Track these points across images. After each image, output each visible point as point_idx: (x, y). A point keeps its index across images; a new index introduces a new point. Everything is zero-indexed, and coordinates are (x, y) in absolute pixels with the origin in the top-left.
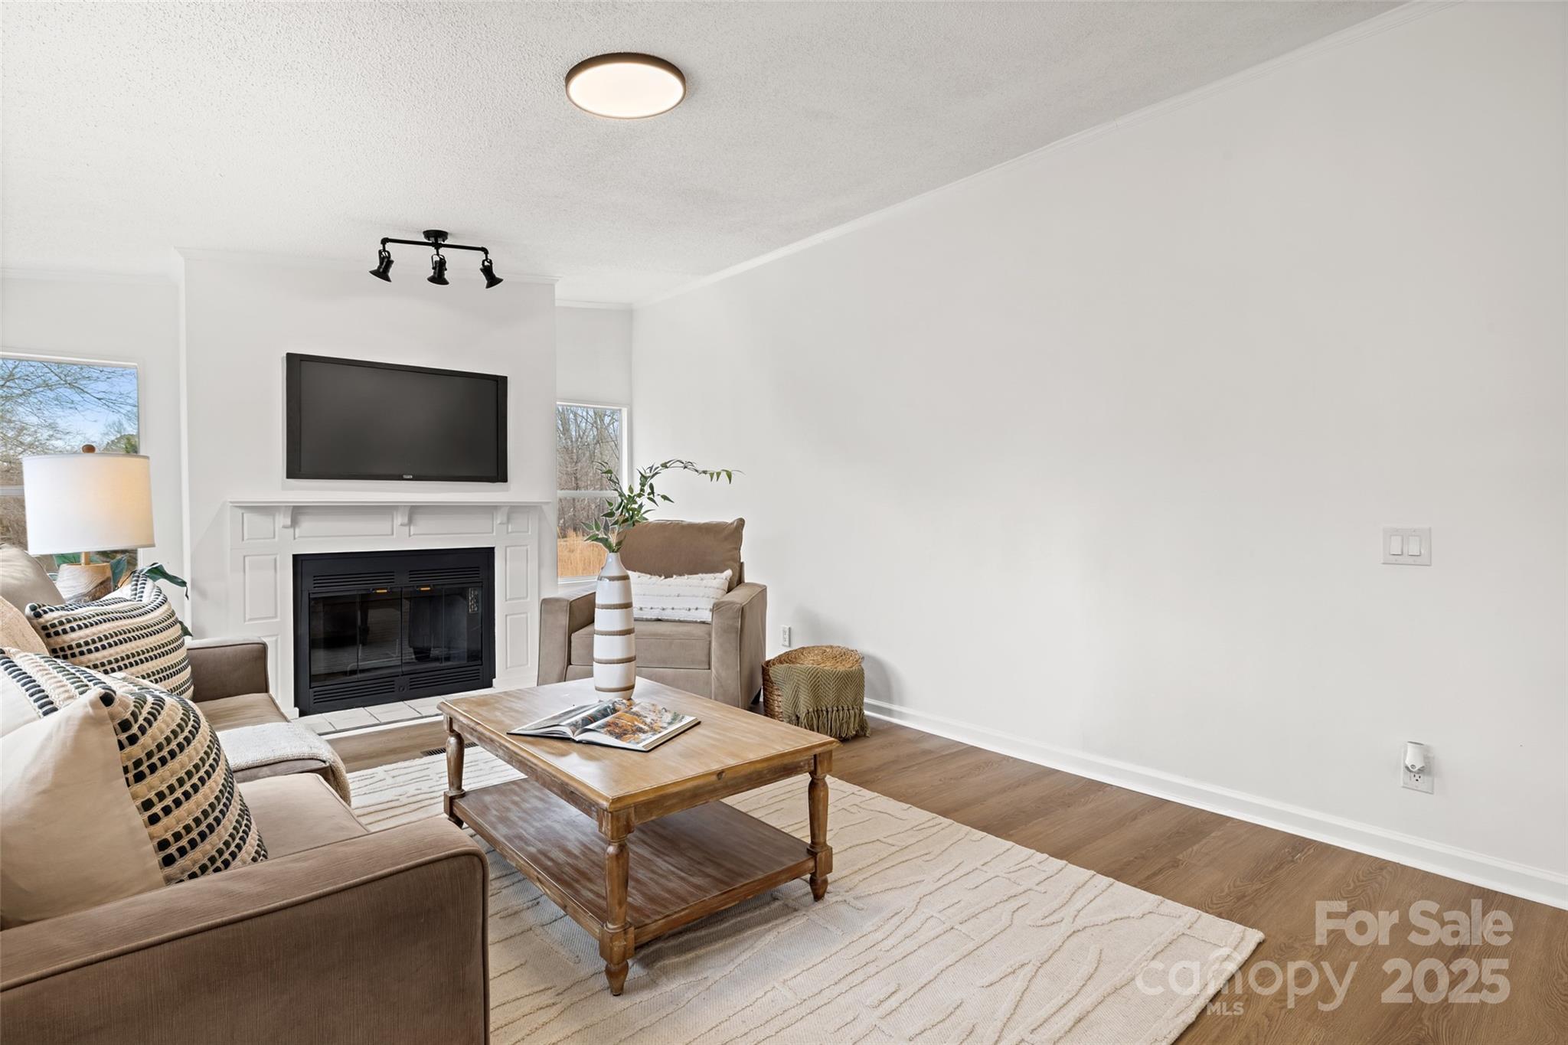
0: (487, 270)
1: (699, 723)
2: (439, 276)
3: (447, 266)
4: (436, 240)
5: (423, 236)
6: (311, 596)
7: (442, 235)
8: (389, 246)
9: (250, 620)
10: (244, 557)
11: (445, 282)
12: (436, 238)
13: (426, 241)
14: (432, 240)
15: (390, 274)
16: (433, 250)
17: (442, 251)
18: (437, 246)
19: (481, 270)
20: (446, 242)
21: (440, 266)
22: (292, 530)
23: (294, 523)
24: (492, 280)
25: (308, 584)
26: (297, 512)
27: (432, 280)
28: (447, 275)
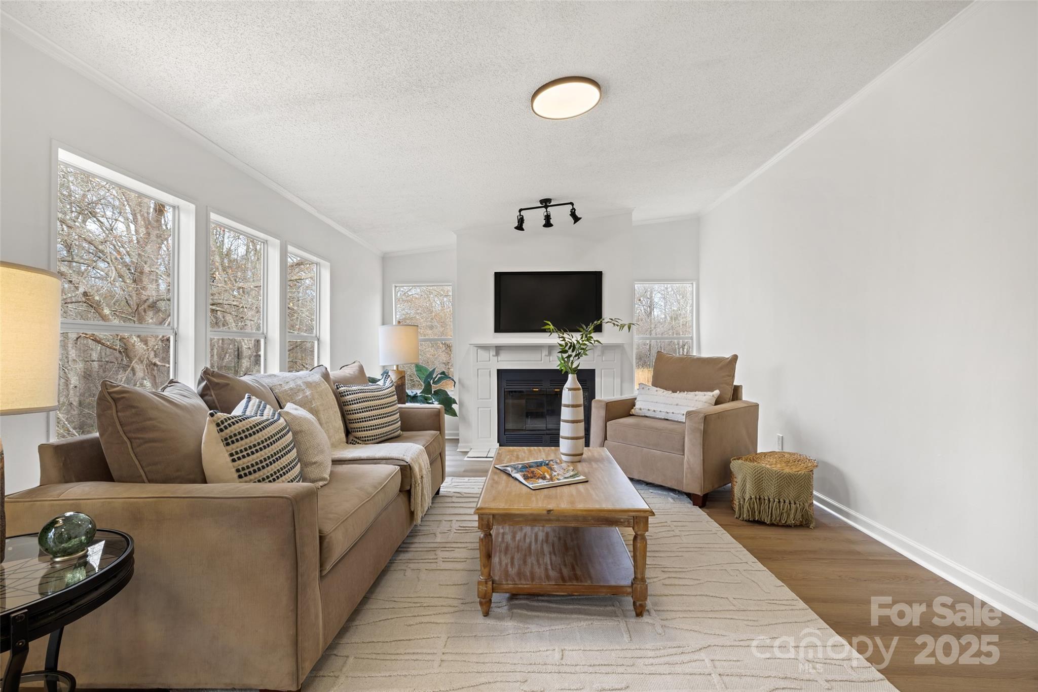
0: (573, 214)
1: (587, 481)
2: (548, 224)
3: (551, 217)
4: (546, 204)
5: (539, 203)
6: (506, 390)
7: (549, 200)
8: (523, 213)
9: (481, 399)
10: (478, 370)
11: (551, 225)
12: (546, 203)
13: (541, 205)
14: (544, 204)
15: (524, 227)
16: (544, 209)
17: (549, 209)
18: (546, 207)
19: (570, 215)
20: (551, 204)
21: (548, 218)
22: (496, 358)
23: (497, 354)
24: (576, 219)
25: (504, 384)
26: (498, 349)
27: (545, 226)
28: (552, 221)
